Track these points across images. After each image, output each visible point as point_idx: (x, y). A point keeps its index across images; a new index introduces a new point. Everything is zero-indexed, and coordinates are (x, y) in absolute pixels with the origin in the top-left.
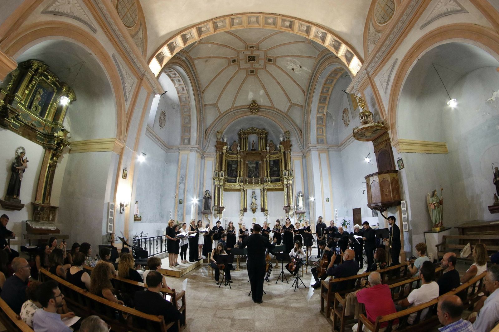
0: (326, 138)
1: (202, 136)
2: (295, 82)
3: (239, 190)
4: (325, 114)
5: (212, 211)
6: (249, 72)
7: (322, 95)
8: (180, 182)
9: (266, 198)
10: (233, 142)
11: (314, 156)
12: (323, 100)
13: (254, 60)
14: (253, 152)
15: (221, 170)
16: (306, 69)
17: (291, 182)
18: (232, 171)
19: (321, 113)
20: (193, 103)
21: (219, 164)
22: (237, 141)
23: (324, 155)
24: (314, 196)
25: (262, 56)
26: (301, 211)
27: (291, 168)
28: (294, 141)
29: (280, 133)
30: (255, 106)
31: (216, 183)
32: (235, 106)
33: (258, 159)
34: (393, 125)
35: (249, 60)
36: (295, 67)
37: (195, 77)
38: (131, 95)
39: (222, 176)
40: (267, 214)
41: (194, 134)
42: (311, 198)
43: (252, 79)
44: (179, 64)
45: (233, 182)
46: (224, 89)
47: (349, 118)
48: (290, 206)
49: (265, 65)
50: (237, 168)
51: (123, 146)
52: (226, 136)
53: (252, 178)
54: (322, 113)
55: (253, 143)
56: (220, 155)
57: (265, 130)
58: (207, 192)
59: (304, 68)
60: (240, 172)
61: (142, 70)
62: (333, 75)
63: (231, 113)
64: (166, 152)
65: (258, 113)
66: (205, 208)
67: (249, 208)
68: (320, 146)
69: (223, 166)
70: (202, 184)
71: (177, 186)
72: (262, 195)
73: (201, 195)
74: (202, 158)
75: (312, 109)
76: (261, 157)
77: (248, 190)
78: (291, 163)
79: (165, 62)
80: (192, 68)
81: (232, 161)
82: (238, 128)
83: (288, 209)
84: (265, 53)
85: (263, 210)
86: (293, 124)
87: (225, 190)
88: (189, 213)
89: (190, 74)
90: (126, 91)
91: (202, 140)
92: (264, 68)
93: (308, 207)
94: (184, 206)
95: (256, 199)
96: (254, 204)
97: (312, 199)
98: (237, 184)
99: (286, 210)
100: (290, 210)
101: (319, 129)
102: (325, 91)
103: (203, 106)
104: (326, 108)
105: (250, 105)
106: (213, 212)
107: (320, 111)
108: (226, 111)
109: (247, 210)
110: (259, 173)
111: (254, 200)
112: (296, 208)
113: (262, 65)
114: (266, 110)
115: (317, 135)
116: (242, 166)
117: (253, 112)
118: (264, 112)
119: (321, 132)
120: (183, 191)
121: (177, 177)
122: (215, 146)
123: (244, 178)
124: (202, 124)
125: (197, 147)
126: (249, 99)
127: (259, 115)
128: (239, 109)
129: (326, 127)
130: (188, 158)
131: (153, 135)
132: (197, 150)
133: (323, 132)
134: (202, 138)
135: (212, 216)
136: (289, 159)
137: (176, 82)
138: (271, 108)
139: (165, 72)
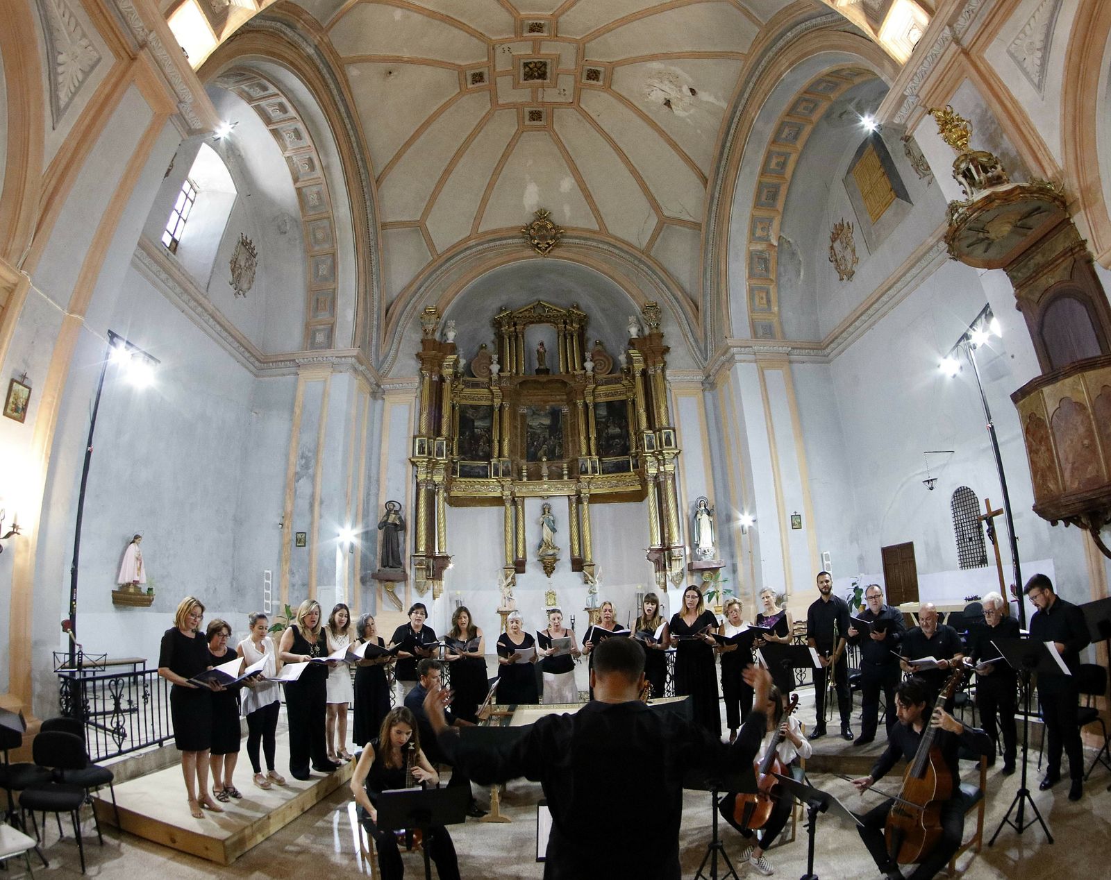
0: (781, 323)
1: (375, 323)
2: (674, 145)
3: (498, 501)
4: (775, 243)
5: (408, 571)
6: (527, 117)
7: (765, 180)
8: (297, 473)
9: (587, 525)
10: (476, 348)
11: (745, 375)
12: (767, 196)
13: (543, 76)
15: (439, 434)
16: (712, 99)
17: (669, 467)
18: (475, 439)
19: (761, 239)
20: (343, 210)
21: (429, 413)
22: (491, 347)
23: (776, 376)
24: (753, 510)
25: (569, 62)
26: (706, 562)
27: (669, 424)
28: (673, 334)
29: (628, 312)
30: (547, 230)
31: (422, 476)
32: (480, 231)
33: (557, 399)
35: (528, 76)
36: (673, 94)
37: (349, 127)
38: (81, 103)
39: (440, 453)
40: (592, 576)
41: (347, 314)
42: (740, 516)
43: (535, 142)
44: (292, 63)
45: (482, 477)
46: (448, 172)
47: (853, 251)
48: (669, 549)
49: (578, 93)
50: (489, 430)
52: (452, 323)
53: (541, 460)
54: (766, 239)
55: (541, 350)
56: (432, 383)
57: (578, 308)
58: (391, 508)
59: (704, 96)
60: (501, 442)
61: (137, 24)
62: (800, 109)
63: (468, 252)
64: (256, 376)
65: (557, 252)
66: (385, 564)
67: (531, 559)
68: (763, 347)
69: (445, 420)
70: (374, 482)
71: (289, 488)
72: (574, 515)
73: (372, 517)
74: (374, 395)
75: (734, 227)
76: (568, 394)
77: (527, 501)
78: (666, 407)
79: (233, 24)
80: (341, 93)
81: (476, 408)
82: (492, 304)
83: (663, 557)
84: (578, 49)
85: (578, 564)
86: (669, 282)
87: (454, 502)
88: (327, 576)
89: (331, 109)
90: (60, 79)
91: (374, 335)
92: (575, 104)
93: (727, 548)
94: (310, 553)
95: (554, 530)
96: (548, 545)
97: (745, 520)
98: (493, 479)
99: (657, 562)
100: (670, 560)
101: (756, 292)
102: (773, 165)
103: (379, 225)
104: (776, 224)
105: (529, 227)
106: (411, 573)
107: (759, 233)
108: (453, 247)
109: (527, 567)
110: (561, 446)
111: (547, 532)
112: (691, 555)
113: (569, 92)
114: (583, 242)
115: (752, 310)
116: (506, 424)
117: (539, 248)
118: (574, 249)
119: (764, 301)
120: (307, 502)
121: (287, 455)
122: (418, 355)
123: (513, 462)
124: (375, 283)
125: (357, 357)
126: (527, 208)
127: (559, 258)
128: (494, 240)
129: (778, 286)
130: (325, 394)
131: (206, 311)
132: (357, 365)
133: (769, 301)
134: (375, 329)
135: (409, 588)
136: (661, 395)
137: (289, 138)
138: (596, 237)
139: (250, 100)
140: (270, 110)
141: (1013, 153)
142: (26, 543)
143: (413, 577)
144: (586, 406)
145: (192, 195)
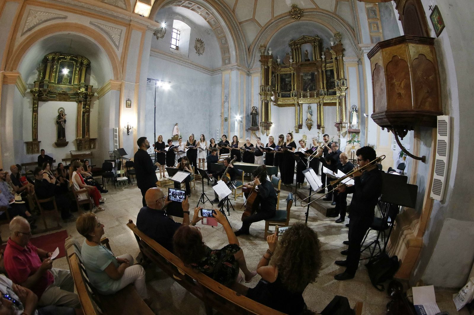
0: (384, 37)
1: (245, 53)
3: (293, 105)
8: (224, 101)
9: (322, 113)
14: (308, 62)
15: (268, 85)
17: (344, 94)
18: (286, 85)
21: (265, 78)
22: (290, 53)
26: (353, 130)
27: (344, 77)
30: (297, 11)
31: (263, 98)
32: (275, 15)
33: (313, 69)
39: (269, 91)
41: (233, 53)
45: (287, 97)
50: (290, 82)
51: (120, 83)
52: (270, 49)
53: (307, 91)
55: (306, 53)
56: (265, 69)
57: (318, 36)
58: (254, 109)
60: (294, 86)
63: (272, 24)
64: (211, 75)
65: (302, 18)
66: (253, 125)
67: (304, 124)
70: (249, 101)
71: (223, 106)
72: (319, 110)
74: (247, 75)
76: (317, 68)
77: (303, 105)
78: (344, 71)
81: (286, 75)
82: (288, 39)
86: (344, 24)
88: (233, 129)
90: (115, 40)
91: (245, 57)
95: (311, 115)
96: (309, 120)
97: (365, 115)
98: (291, 98)
99: (338, 127)
101: (372, 25)
103: (238, 24)
105: (290, 12)
106: (260, 128)
108: (267, 24)
109: (303, 127)
110: (315, 86)
111: (309, 115)
114: (311, 13)
115: (370, 32)
116: (295, 80)
117: (295, 18)
118: (309, 16)
119: (376, 28)
120: (227, 109)
121: (221, 96)
122: (260, 61)
123: (298, 92)
124: (242, 41)
125: (237, 65)
126: (289, 6)
127: (303, 20)
128: (280, 18)
129: (381, 21)
130: (230, 77)
131: (189, 63)
132: (238, 67)
133: (378, 28)
134: (245, 55)
135: (260, 132)
136: (341, 67)
137: (198, 10)
138: (315, 10)
139: (179, 6)
143: (261, 129)
144: (322, 71)
145: (179, 33)
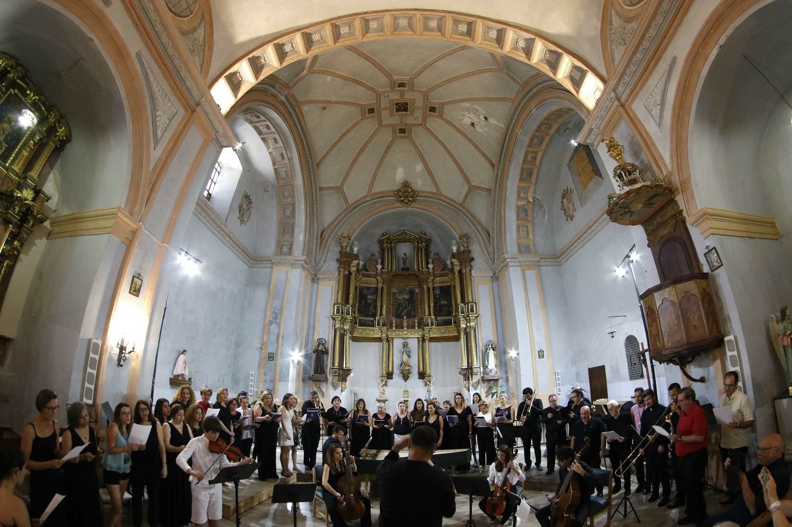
0: (534, 244)
1: (315, 241)
2: (476, 147)
3: (379, 340)
4: (531, 201)
5: (328, 376)
6: (398, 131)
7: (525, 166)
8: (270, 321)
9: (427, 354)
10: (369, 255)
11: (514, 274)
12: (526, 175)
13: (406, 110)
14: (405, 272)
15: (348, 303)
16: (496, 122)
17: (472, 324)
18: (368, 305)
19: (524, 199)
20: (299, 181)
21: (343, 291)
22: (377, 254)
23: (531, 274)
24: (517, 348)
25: (419, 103)
26: (492, 376)
27: (473, 300)
28: (476, 250)
29: (452, 237)
30: (408, 192)
31: (338, 326)
32: (372, 192)
33: (413, 284)
34: (685, 184)
35: (398, 110)
36: (475, 120)
37: (303, 137)
38: (168, 135)
39: (348, 314)
40: (430, 382)
41: (300, 237)
42: (510, 351)
43: (402, 145)
44: (273, 105)
45: (369, 326)
46: (355, 161)
47: (573, 204)
48: (471, 368)
49: (425, 118)
50: (375, 301)
51: (136, 226)
52: (356, 243)
53: (403, 318)
54: (526, 199)
55: (405, 257)
56: (344, 275)
57: (425, 234)
58: (321, 342)
59: (492, 121)
60: (381, 307)
61: (195, 93)
62: (543, 128)
63: (366, 204)
64: (250, 267)
65: (414, 204)
66: (316, 371)
67: (396, 372)
68: (524, 258)
69: (351, 296)
70: (311, 327)
71: (266, 329)
72: (421, 348)
73: (310, 346)
74: (313, 280)
75: (508, 192)
76: (419, 282)
77: (395, 340)
78: (472, 291)
79: (244, 90)
80: (299, 120)
81: (368, 288)
82: (378, 232)
83: (468, 373)
84: (424, 95)
85: (422, 375)
86: (474, 221)
87: (355, 339)
88: (284, 378)
89: (293, 128)
90: (158, 124)
91: (314, 248)
92: (423, 124)
93: (504, 368)
94: (275, 365)
95: (409, 356)
96: (406, 364)
97: (512, 353)
98: (377, 328)
99: (465, 375)
100: (472, 375)
101: (521, 228)
102: (529, 158)
103: (318, 189)
104: (531, 190)
105: (399, 191)
106: (330, 377)
107: (522, 195)
108: (358, 201)
109: (394, 376)
110: (414, 310)
111: (405, 357)
112: (483, 372)
113: (420, 118)
114: (428, 199)
115: (518, 238)
116: (385, 298)
117: (404, 203)
118: (424, 203)
119: (525, 232)
120: (275, 337)
121: (265, 311)
122: (337, 260)
123: (388, 318)
124: (315, 220)
125: (305, 261)
126: (398, 181)
127: (414, 208)
128: (381, 197)
129: (533, 224)
130: (287, 279)
131: (225, 234)
132: (305, 265)
133: (528, 232)
134: (315, 245)
135: (328, 385)
136: (469, 284)
137: (271, 143)
138: (435, 196)
139: (251, 122)
140: (261, 128)
141: (646, 162)
142: (137, 356)
143: (331, 379)
144: (428, 288)
145: (219, 169)
